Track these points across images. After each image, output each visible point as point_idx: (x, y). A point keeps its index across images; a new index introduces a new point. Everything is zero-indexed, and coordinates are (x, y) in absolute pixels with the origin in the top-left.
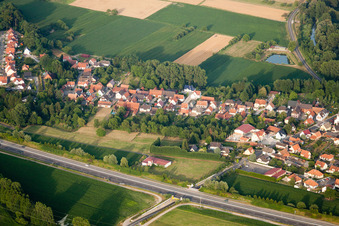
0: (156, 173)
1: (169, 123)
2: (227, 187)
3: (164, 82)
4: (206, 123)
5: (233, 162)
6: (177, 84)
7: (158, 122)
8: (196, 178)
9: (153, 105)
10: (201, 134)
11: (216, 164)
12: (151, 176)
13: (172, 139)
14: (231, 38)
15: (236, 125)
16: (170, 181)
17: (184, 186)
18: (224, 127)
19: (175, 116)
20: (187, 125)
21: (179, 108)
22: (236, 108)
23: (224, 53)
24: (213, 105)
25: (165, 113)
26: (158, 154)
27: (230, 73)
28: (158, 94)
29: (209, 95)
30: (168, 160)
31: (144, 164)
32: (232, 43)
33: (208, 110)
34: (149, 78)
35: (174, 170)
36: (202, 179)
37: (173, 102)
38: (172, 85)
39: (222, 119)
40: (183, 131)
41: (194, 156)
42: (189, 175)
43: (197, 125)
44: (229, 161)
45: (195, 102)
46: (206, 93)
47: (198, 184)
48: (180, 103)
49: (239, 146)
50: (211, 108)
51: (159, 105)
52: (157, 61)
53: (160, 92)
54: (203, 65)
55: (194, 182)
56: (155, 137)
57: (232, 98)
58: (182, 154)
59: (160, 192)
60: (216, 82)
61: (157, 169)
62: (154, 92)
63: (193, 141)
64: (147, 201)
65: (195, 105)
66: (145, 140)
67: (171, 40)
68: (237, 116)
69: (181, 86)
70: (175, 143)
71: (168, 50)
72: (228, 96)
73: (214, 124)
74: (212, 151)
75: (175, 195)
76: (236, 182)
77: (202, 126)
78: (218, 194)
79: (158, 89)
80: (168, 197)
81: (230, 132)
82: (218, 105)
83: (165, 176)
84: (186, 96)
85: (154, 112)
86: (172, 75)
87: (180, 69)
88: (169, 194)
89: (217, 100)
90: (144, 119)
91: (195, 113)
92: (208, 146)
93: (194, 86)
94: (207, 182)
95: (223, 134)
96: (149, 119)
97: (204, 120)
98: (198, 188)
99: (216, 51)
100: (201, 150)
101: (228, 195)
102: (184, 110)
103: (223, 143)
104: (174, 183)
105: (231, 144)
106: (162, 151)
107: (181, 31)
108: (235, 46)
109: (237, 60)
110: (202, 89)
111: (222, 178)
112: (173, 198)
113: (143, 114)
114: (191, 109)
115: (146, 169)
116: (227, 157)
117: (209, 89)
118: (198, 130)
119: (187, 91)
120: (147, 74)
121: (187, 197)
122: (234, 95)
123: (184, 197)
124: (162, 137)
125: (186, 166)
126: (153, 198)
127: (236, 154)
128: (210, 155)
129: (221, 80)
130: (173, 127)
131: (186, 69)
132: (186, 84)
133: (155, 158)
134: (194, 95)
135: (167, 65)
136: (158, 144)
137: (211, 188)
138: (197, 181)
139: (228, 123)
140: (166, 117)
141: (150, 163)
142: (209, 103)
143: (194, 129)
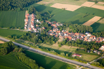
0: (77, 59)
1: (81, 43)
2: (99, 64)
3: (79, 31)
4: (93, 44)
5: (101, 56)
6: (83, 32)
7: (77, 43)
8: (89, 61)
9: (76, 38)
10: (91, 47)
11: (96, 57)
12: (75, 60)
13: (82, 48)
14: (100, 18)
15: (102, 45)
16: (81, 61)
17: (86, 63)
18: (98, 45)
19: (83, 41)
20: (86, 44)
21: (84, 39)
22: (102, 39)
23: (98, 22)
24: (95, 38)
25: (80, 40)
26: (77, 53)
27: (100, 29)
28: (77, 34)
29: (93, 35)
30: (81, 55)
31: (73, 56)
32: (101, 19)
33: (93, 40)
34: (75, 29)
35: (82, 58)
36: (91, 61)
37: (82, 37)
38: (82, 32)
39: (97, 43)
40: (85, 46)
41: (89, 54)
42: (87, 60)
43: (90, 44)
44: (100, 56)
45: (89, 37)
46: (92, 34)
47: (90, 63)
48: (84, 37)
49: (103, 51)
50: (94, 39)
51: (78, 38)
52: (77, 24)
53: (78, 34)
54: (92, 26)
55: (89, 62)
56: (77, 48)
57: (101, 36)
58: (85, 53)
59: (78, 65)
60: (96, 31)
61: (77, 58)
62: (76, 34)
63: (88, 49)
64: (74, 67)
65: (89, 38)
66: (73, 49)
67: (82, 18)
68: (102, 42)
69: (84, 32)
70: (83, 50)
71: (81, 21)
72: (99, 35)
73: (95, 44)
74: (94, 52)
75: (83, 66)
76: (102, 62)
77: (91, 45)
78: (96, 66)
79: (78, 33)
80: (80, 67)
81: (100, 47)
82: (96, 38)
83: (80, 60)
84: (86, 35)
85: (76, 40)
86: (82, 29)
87: (84, 27)
88: (81, 66)
89: (96, 37)
90: (73, 42)
91: (89, 41)
92: (93, 51)
93: (89, 32)
94: (93, 62)
95: (98, 47)
96: (75, 42)
97: (92, 43)
98: (90, 64)
99: (96, 21)
100: (91, 52)
101: (99, 66)
102: (85, 39)
103: (98, 50)
104: (83, 62)
105: (100, 51)
106: (79, 52)
107: (85, 15)
108: (102, 20)
109: (102, 24)
110: (91, 33)
111: (98, 61)
112: (82, 67)
113: (73, 40)
114: (88, 39)
115: (74, 57)
116: (99, 55)
117: (94, 33)
118: (90, 46)
119: (87, 34)
121: (87, 67)
122: (101, 35)
123: (86, 66)
124: (79, 48)
125: (86, 57)
126: (76, 66)
127: (102, 54)
128: (94, 54)
130: (82, 45)
131: (86, 27)
132: (86, 32)
133: (76, 54)
134: (89, 35)
135: (80, 25)
136: (77, 50)
137: (94, 64)
138: (90, 62)
139: (99, 44)
140: (80, 41)
141: (75, 56)
142: (93, 37)
143: (89, 45)
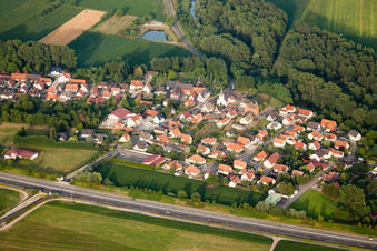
0: (21, 167)
1: (35, 110)
2: (101, 179)
3: (28, 65)
4: (76, 109)
5: (107, 150)
6: (43, 67)
7: (22, 110)
8: (66, 171)
9: (16, 91)
10: (71, 121)
11: (89, 153)
12: (15, 170)
13: (39, 128)
14: (102, 13)
15: (110, 110)
16: (37, 175)
17: (53, 179)
18: (96, 112)
19: (41, 102)
20: (55, 112)
21: (46, 93)
22: (110, 91)
23: (95, 30)
24: (84, 89)
25: (30, 99)
26: (22, 145)
27: (102, 53)
28: (21, 79)
29: (79, 77)
30: (34, 151)
31: (7, 157)
32: (103, 19)
33: (79, 94)
34: (10, 61)
35: (41, 162)
36: (73, 171)
37: (39, 87)
38: (37, 68)
39: (94, 104)
40: (51, 119)
41: (63, 145)
42: (59, 167)
43: (66, 112)
44: (102, 149)
45: (64, 86)
46: (75, 75)
47: (68, 177)
48: (46, 87)
49: (113, 133)
50: (82, 92)
51: (22, 90)
52: (19, 41)
53: (24, 75)
54: (72, 45)
55: (64, 175)
56: (19, 127)
57: (105, 80)
58: (50, 144)
59: (26, 187)
60: (87, 62)
61: (22, 162)
62: (17, 76)
63: (62, 129)
64: (11, 198)
65: (63, 89)
66: (7, 130)
67: (35, 17)
68: (111, 99)
69: (47, 68)
70: (41, 133)
71: (32, 28)
72: (101, 77)
73: (86, 109)
74: (84, 139)
75: (43, 190)
76: (111, 173)
77: (72, 112)
78: (91, 187)
79: (22, 72)
80: (34, 193)
81: (103, 117)
82: (89, 88)
83: (31, 169)
84: (53, 79)
85: (17, 98)
86: (36, 57)
87: (46, 49)
88: (36, 189)
89: (89, 84)
90: (6, 106)
91: (64, 98)
92: (79, 134)
93: (62, 68)
94: (79, 174)
95: (95, 120)
96: (12, 106)
97: (74, 105)
98: (69, 181)
99: (87, 27)
100: (71, 138)
101: (102, 187)
102: (51, 95)
103: (96, 130)
104: (42, 177)
105: (105, 131)
106: (27, 142)
107: (46, 7)
108: (107, 22)
109: (110, 37)
110: (71, 71)
111: (96, 169)
112: (41, 194)
113: (5, 101)
114: (59, 93)
115: (10, 162)
116: (100, 146)
117: (79, 71)
118: (68, 116)
119: (54, 73)
120: (7, 56)
121: (57, 191)
122: (107, 77)
123: (53, 191)
124: (26, 127)
125: (55, 157)
126: (18, 194)
127: (111, 142)
128: (81, 144)
129: (92, 60)
130: (39, 114)
131: (52, 48)
132: (53, 66)
133: (19, 150)
134: (63, 78)
135: (31, 45)
136: (22, 133)
137: (83, 180)
138: (68, 173)
139: (101, 108)
140: (31, 103)
141: (14, 156)
142: (79, 86)
143: (63, 115)
